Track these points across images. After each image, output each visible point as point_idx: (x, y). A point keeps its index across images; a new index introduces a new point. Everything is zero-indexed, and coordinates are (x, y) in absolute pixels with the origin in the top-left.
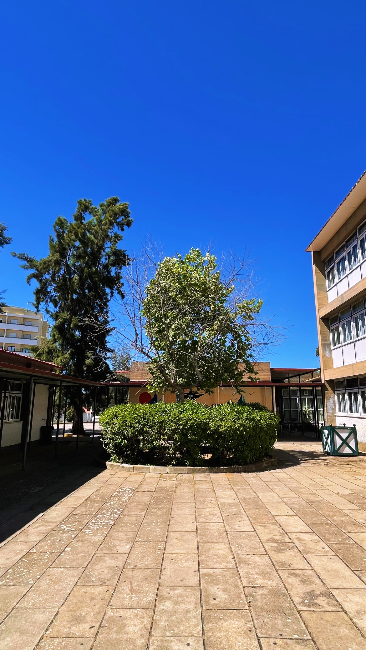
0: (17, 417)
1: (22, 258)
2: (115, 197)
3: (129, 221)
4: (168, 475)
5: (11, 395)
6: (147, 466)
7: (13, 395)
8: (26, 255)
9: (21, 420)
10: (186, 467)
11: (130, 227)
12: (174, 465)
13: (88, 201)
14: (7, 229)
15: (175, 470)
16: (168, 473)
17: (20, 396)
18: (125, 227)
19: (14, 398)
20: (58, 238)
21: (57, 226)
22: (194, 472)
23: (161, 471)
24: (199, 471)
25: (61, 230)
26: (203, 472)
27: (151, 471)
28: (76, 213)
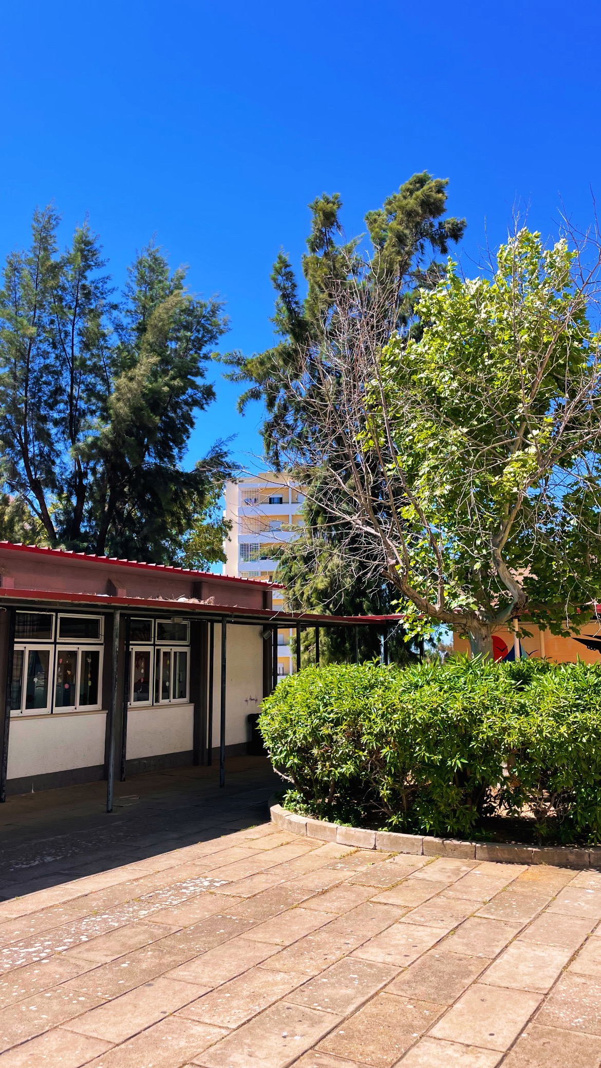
0: (182, 695)
1: (232, 363)
2: (421, 174)
3: (458, 224)
4: (373, 853)
5: (158, 651)
6: (335, 825)
7: (164, 649)
8: (238, 353)
9: (191, 701)
10: (420, 837)
11: (459, 240)
12: (396, 829)
13: (331, 199)
14: (223, 307)
15: (395, 842)
16: (375, 848)
17: (187, 650)
18: (450, 243)
19: (167, 654)
20: (285, 302)
21: (280, 278)
22: (443, 852)
23: (358, 840)
24: (456, 853)
25: (288, 284)
26: (465, 855)
27: (339, 838)
28: (311, 236)
